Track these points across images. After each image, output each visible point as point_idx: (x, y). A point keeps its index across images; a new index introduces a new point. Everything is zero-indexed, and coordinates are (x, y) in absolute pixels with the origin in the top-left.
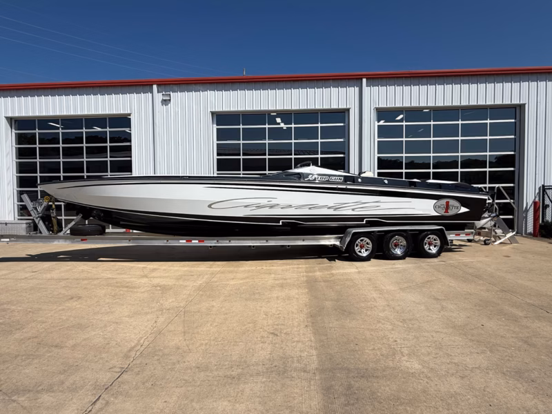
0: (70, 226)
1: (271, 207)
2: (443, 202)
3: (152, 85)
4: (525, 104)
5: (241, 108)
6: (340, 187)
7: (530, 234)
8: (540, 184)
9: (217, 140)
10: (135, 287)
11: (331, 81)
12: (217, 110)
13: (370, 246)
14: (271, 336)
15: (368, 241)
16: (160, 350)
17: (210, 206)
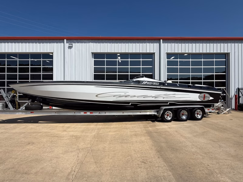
0: (25, 105)
1: (126, 96)
2: (203, 95)
3: (64, 39)
4: (230, 53)
5: (106, 51)
6: (157, 87)
7: (233, 109)
8: (237, 87)
9: (94, 66)
10: (61, 137)
11: (147, 40)
12: (94, 52)
13: (172, 115)
14: (143, 164)
15: (171, 113)
16: (86, 174)
17: (97, 96)
